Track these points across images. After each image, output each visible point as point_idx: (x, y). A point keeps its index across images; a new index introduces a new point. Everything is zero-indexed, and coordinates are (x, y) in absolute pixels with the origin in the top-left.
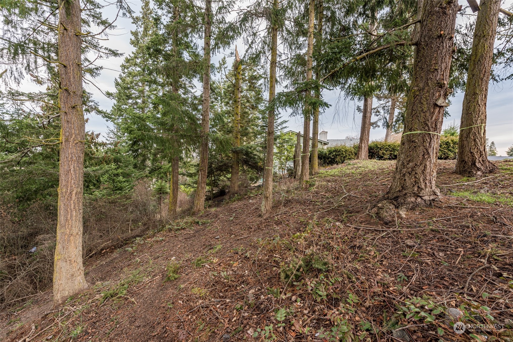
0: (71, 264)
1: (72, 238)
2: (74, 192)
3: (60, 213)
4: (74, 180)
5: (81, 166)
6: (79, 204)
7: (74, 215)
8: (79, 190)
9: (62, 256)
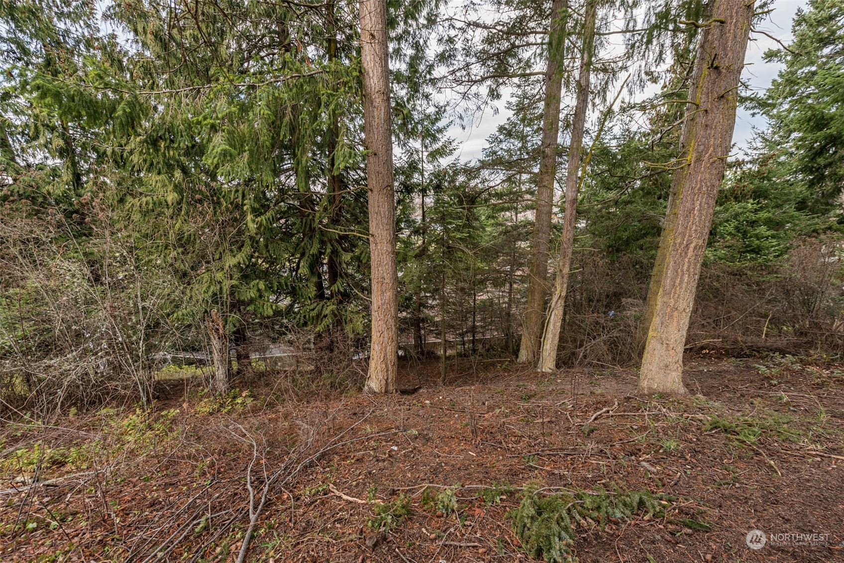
0: (667, 350)
1: (676, 313)
2: (692, 245)
3: (666, 274)
4: (696, 226)
5: (712, 202)
6: (696, 266)
7: (686, 280)
8: (701, 242)
9: (659, 334)
